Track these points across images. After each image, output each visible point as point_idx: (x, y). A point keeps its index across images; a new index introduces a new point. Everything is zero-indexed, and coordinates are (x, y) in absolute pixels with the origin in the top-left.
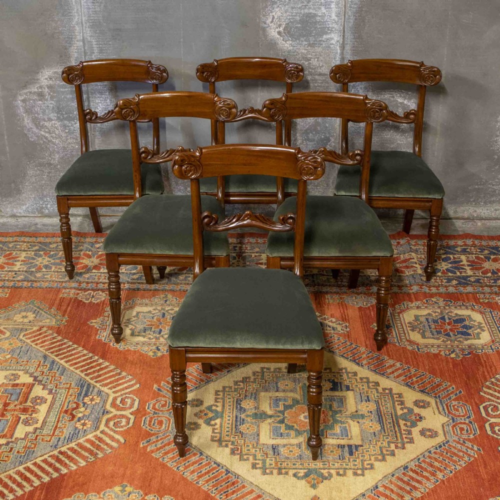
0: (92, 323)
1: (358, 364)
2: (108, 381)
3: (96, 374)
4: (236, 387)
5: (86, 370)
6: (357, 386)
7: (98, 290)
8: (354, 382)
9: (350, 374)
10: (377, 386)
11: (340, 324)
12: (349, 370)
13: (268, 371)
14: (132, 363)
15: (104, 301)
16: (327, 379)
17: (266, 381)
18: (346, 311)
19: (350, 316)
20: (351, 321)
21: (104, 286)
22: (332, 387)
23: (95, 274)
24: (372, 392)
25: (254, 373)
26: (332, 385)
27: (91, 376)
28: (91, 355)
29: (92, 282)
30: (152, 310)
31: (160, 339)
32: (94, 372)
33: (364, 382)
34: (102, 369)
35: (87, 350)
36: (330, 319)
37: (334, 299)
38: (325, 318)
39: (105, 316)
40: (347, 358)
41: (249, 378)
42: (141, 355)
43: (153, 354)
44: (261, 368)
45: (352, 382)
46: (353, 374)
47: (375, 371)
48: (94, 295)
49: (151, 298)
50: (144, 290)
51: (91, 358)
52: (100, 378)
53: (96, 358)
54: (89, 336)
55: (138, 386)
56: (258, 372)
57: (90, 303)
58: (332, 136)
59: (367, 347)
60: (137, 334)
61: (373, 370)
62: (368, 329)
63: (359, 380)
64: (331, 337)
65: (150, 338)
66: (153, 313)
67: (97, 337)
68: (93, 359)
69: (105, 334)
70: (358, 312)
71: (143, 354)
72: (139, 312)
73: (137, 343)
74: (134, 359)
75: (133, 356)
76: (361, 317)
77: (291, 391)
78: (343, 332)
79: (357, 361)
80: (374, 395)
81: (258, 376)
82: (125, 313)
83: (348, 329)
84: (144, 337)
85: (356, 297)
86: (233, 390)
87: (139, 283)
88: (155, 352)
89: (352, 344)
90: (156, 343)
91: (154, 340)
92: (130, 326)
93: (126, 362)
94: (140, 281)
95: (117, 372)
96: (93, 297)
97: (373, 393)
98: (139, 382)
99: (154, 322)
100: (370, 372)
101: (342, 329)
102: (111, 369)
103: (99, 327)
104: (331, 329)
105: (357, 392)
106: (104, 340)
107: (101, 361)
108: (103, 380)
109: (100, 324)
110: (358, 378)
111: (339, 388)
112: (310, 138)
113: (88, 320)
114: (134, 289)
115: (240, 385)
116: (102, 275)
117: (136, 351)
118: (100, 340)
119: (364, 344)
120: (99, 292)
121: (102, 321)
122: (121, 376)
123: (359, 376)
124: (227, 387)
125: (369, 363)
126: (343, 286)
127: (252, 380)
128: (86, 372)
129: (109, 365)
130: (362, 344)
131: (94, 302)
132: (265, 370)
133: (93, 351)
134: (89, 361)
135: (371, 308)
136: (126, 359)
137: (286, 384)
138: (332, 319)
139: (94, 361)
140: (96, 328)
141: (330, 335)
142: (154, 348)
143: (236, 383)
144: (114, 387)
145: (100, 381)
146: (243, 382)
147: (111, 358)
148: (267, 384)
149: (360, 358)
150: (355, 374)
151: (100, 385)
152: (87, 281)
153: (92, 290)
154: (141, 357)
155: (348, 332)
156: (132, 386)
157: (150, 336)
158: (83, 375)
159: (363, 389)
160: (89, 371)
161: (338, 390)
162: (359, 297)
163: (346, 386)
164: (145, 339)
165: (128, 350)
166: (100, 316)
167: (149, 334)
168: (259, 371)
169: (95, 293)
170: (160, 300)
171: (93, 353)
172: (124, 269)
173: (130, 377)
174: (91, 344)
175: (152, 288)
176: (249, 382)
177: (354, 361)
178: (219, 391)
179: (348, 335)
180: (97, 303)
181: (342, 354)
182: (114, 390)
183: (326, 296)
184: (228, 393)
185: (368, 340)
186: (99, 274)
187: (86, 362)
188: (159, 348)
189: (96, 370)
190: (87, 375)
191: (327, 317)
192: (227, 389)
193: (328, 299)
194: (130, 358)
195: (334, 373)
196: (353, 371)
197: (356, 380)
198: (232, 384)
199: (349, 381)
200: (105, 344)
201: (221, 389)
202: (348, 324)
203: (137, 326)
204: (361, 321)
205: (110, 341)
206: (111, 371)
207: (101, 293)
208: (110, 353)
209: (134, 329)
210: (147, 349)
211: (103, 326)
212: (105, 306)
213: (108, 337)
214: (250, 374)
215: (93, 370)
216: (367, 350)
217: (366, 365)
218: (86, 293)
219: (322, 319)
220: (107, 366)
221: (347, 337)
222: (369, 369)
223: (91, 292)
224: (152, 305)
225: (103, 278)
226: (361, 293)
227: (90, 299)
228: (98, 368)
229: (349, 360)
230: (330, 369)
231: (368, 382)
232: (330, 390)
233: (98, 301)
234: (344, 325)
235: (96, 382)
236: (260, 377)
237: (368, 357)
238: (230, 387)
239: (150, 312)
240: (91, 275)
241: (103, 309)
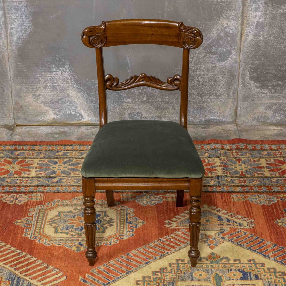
0: (17, 222)
1: (265, 256)
2: (37, 274)
3: (25, 269)
4: (155, 277)
5: (16, 265)
6: (265, 275)
7: (21, 193)
8: (262, 272)
9: (258, 265)
10: (283, 275)
11: (245, 220)
12: (256, 261)
13: (182, 262)
14: (58, 257)
15: (27, 202)
16: (237, 269)
17: (181, 271)
18: (250, 209)
19: (254, 213)
20: (255, 217)
21: (26, 189)
22: (242, 276)
23: (17, 179)
24: (279, 281)
25: (170, 265)
26: (242, 275)
27: (20, 270)
28: (19, 251)
29: (15, 186)
30: (72, 210)
31: (81, 236)
32: (23, 267)
33: (271, 272)
34: (30, 264)
35: (15, 247)
36: (236, 216)
37: (238, 197)
38: (232, 215)
39: (29, 216)
40: (255, 251)
41: (166, 268)
42: (66, 250)
43: (76, 249)
44: (176, 259)
45: (260, 271)
46: (261, 265)
47: (281, 262)
48: (18, 197)
49: (70, 199)
50: (64, 192)
51: (19, 254)
52: (28, 272)
53: (24, 254)
54: (15, 234)
55: (65, 278)
56: (173, 264)
57: (14, 204)
58: (233, 49)
59: (272, 241)
60: (61, 231)
61: (279, 262)
62: (272, 226)
63: (266, 270)
64: (238, 232)
65: (72, 235)
66: (74, 212)
67: (23, 235)
68: (21, 255)
69: (30, 232)
70: (261, 210)
71: (67, 249)
72: (61, 212)
73: (61, 240)
74: (59, 254)
75: (58, 251)
76: (265, 214)
77: (205, 280)
78: (249, 227)
79: (263, 253)
80: (282, 283)
81: (174, 267)
82: (48, 213)
83: (253, 225)
84: (67, 233)
85: (259, 196)
86: (152, 279)
87: (58, 186)
88: (78, 247)
89: (258, 238)
90: (79, 239)
91: (76, 236)
92: (53, 224)
93: (53, 257)
94: (59, 184)
95: (44, 266)
96: (17, 199)
97: (281, 282)
98: (65, 274)
99: (76, 220)
100: (276, 263)
101: (248, 225)
102: (38, 263)
103: (25, 226)
104: (238, 224)
105: (265, 280)
106: (31, 238)
107: (28, 256)
108: (32, 274)
109: (26, 224)
110: (265, 268)
111: (249, 277)
112: (213, 51)
113: (14, 221)
114: (54, 192)
115: (158, 275)
116: (24, 179)
117: (60, 247)
118: (26, 238)
119: (269, 238)
120: (22, 194)
121: (27, 221)
122: (48, 270)
123: (267, 266)
124: (146, 277)
125: (275, 255)
126: (246, 186)
127: (169, 270)
128: (15, 267)
129: (37, 260)
130: (266, 238)
131: (18, 203)
132: (180, 262)
133: (20, 247)
134: (17, 257)
135: (273, 206)
136: (52, 254)
137: (200, 274)
138: (238, 216)
139: (22, 257)
140: (22, 227)
141: (237, 230)
142: (77, 243)
143: (154, 273)
144: (43, 280)
145: (29, 275)
146: (160, 273)
147: (38, 254)
148: (183, 275)
149: (266, 251)
150: (263, 265)
151: (30, 278)
152: (9, 185)
153: (15, 193)
154: (66, 252)
155: (253, 227)
156: (59, 278)
157: (73, 233)
158: (12, 269)
159: (271, 278)
160: (18, 266)
161: (248, 279)
162: (261, 196)
163: (255, 275)
164: (68, 236)
165: (53, 246)
166: (25, 216)
167: (72, 231)
168: (174, 262)
169: (18, 196)
170: (79, 200)
171: (21, 249)
172: (44, 174)
173: (57, 270)
174: (18, 241)
175: (71, 190)
176: (166, 272)
177: (261, 253)
178: (139, 281)
179: (254, 230)
180: (21, 205)
181: (249, 247)
182: (42, 282)
183: (231, 195)
184: (148, 283)
185: (272, 234)
186: (21, 179)
187: (15, 258)
188: (82, 243)
189: (25, 265)
190: (16, 269)
191: (233, 214)
192: (146, 279)
193: (233, 198)
194: (56, 253)
195: (243, 264)
196: (261, 262)
197: (264, 270)
198: (150, 275)
199: (258, 271)
200: (32, 241)
201: (141, 279)
202: (253, 221)
203: (60, 224)
204: (265, 217)
205: (36, 238)
206: (39, 265)
207: (23, 195)
208: (37, 249)
209: (57, 227)
210: (70, 244)
211: (28, 225)
212: (28, 207)
213: (34, 234)
214: (166, 265)
215: (21, 265)
216: (272, 244)
217: (272, 256)
218: (10, 196)
219: (228, 216)
220: (35, 261)
221: (253, 232)
222: (275, 260)
223: (14, 194)
224: (72, 205)
225: (25, 182)
226: (263, 193)
227: (14, 201)
228: (27, 262)
229: (256, 252)
230: (239, 260)
231: (275, 272)
232: (240, 279)
233: (22, 202)
234: (249, 221)
235: (26, 275)
236: (176, 268)
237: (274, 250)
238: (150, 277)
239: (71, 211)
240: (13, 180)
241: (26, 210)
